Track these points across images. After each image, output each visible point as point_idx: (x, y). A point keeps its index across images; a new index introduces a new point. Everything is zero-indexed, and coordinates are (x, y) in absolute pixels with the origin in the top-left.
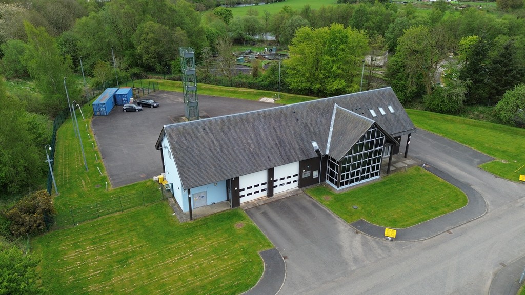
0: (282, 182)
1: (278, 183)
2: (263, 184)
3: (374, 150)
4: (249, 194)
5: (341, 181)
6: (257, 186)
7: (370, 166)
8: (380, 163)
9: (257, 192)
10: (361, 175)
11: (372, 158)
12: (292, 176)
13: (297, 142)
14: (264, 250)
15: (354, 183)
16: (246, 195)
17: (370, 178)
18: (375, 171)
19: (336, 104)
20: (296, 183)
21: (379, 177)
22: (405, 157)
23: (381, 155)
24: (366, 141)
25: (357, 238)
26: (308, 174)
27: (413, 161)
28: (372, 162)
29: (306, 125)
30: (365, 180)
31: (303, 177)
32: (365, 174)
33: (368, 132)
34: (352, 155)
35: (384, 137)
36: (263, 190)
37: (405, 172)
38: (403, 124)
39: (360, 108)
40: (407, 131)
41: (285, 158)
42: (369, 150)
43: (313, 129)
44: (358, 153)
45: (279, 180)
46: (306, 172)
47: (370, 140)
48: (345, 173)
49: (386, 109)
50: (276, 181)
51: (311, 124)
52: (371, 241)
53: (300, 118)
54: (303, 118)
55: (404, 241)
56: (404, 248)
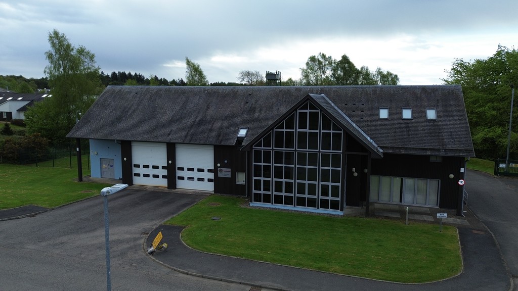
0: (191, 174)
1: (185, 174)
2: (163, 168)
3: (319, 152)
4: (146, 176)
5: (254, 191)
6: (155, 167)
7: (316, 183)
8: (339, 184)
9: (156, 176)
10: (297, 195)
11: (317, 167)
12: (206, 171)
13: (222, 124)
14: (39, 205)
15: (283, 205)
16: (142, 175)
17: (318, 208)
18: (330, 198)
19: (323, 95)
20: (212, 184)
21: (341, 213)
22: (459, 214)
23: (340, 169)
24: (298, 130)
25: (128, 236)
26: (227, 173)
27: (465, 222)
28: (319, 175)
29: (253, 110)
30: (306, 207)
31: (219, 176)
32: (306, 196)
33: (299, 113)
34: (271, 148)
35: (342, 132)
36: (164, 177)
37: (407, 224)
38: (443, 139)
39: (363, 104)
40: (445, 151)
41: (189, 137)
42: (307, 150)
43: (259, 116)
44: (284, 149)
45: (186, 169)
46: (224, 169)
47: (307, 130)
48: (262, 179)
49: (419, 113)
50: (182, 169)
51: (261, 110)
52: (132, 244)
53: (253, 101)
54: (256, 102)
55: (157, 261)
56: (134, 265)
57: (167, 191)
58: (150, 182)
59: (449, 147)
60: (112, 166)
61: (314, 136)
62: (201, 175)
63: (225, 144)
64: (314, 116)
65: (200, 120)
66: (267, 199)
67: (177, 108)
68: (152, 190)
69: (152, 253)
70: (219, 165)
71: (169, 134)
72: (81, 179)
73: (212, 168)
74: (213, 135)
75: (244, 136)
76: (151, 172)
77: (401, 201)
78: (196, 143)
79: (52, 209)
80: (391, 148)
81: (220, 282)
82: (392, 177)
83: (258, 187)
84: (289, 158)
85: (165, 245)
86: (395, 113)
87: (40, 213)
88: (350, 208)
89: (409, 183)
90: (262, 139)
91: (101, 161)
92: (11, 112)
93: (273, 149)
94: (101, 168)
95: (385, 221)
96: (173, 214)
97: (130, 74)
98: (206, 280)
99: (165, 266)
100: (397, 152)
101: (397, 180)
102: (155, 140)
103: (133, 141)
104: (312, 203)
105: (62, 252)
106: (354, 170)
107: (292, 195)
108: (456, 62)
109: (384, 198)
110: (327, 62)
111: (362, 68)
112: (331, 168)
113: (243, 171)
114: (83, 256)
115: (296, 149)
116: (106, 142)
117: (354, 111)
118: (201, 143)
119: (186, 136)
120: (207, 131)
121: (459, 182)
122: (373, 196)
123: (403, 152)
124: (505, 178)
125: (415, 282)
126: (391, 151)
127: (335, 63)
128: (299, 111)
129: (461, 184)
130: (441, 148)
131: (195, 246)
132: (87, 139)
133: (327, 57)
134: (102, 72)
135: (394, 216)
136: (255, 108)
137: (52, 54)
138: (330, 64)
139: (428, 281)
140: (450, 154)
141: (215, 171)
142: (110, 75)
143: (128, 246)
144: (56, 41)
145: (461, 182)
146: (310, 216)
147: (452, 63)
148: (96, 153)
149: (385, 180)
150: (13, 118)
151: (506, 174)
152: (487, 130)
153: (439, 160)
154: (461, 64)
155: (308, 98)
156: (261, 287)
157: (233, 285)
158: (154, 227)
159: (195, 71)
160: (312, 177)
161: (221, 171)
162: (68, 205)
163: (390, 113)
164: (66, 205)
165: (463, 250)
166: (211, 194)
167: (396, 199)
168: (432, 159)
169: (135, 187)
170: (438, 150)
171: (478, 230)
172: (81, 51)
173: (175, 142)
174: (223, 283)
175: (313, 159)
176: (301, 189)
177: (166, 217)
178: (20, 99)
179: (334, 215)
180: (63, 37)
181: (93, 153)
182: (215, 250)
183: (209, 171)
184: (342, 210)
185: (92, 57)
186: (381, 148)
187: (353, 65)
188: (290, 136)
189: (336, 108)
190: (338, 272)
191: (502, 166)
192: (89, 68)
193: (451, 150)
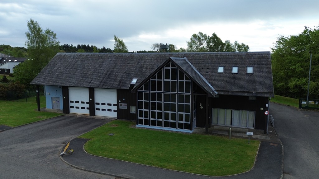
0: (103, 107)
1: (100, 107)
2: (87, 103)
3: (177, 93)
4: (77, 108)
5: (139, 118)
6: (83, 103)
7: (176, 113)
8: (190, 114)
9: (83, 108)
10: (165, 120)
11: (176, 103)
12: (112, 105)
13: (123, 76)
14: (7, 125)
15: (156, 126)
16: (75, 107)
17: (177, 128)
18: (184, 122)
19: (185, 58)
20: (116, 113)
21: (191, 132)
22: (265, 133)
23: (190, 104)
24: (165, 80)
25: (53, 145)
26: (125, 106)
27: (268, 138)
28: (177, 108)
29: (142, 67)
30: (170, 128)
31: (120, 108)
32: (170, 121)
33: (165, 69)
34: (149, 91)
35: (191, 81)
36: (87, 108)
37: (230, 139)
38: (255, 86)
39: (209, 64)
40: (256, 93)
41: (102, 84)
42: (170, 92)
43: (145, 71)
44: (156, 91)
45: (100, 104)
46: (122, 104)
47: (170, 80)
48: (143, 110)
49: (243, 69)
50: (98, 104)
51: (147, 67)
52: (53, 150)
53: (143, 62)
54: (145, 62)
55: (63, 160)
56: (48, 162)
57: (89, 117)
58: (80, 112)
59: (259, 91)
60: (58, 102)
61: (174, 84)
62: (109, 107)
63: (123, 89)
64: (174, 71)
65: (110, 74)
66: (146, 122)
67: (97, 66)
68: (80, 117)
69: (62, 156)
70: (120, 101)
71: (90, 82)
72: (39, 109)
73: (116, 103)
74: (117, 83)
75: (135, 83)
76: (80, 105)
77: (231, 125)
78: (106, 88)
79: (14, 128)
80: (223, 91)
81: (96, 174)
82: (226, 110)
83: (141, 116)
84: (160, 97)
85: (72, 151)
86: (228, 69)
87: (6, 130)
88: (198, 129)
89: (236, 113)
90: (143, 85)
91: (52, 98)
92: (9, 69)
93: (149, 92)
94: (52, 103)
95: (217, 137)
96: (86, 131)
97: (88, 46)
98: (88, 173)
99: (67, 164)
100: (226, 93)
101: (229, 112)
102: (81, 86)
103: (69, 86)
104: (173, 125)
105: (8, 154)
106: (201, 105)
107: (161, 120)
108: (280, 37)
109: (221, 122)
110: (204, 38)
111: (226, 42)
112: (184, 104)
113: (134, 105)
114: (20, 157)
115: (163, 91)
116: (54, 87)
117: (203, 68)
118: (108, 88)
119: (100, 83)
120: (113, 81)
121: (265, 113)
122: (214, 121)
123: (230, 93)
124: (306, 110)
125: (218, 175)
126: (222, 93)
127: (209, 38)
128: (165, 68)
129: (266, 114)
130: (254, 91)
131: (90, 152)
132: (43, 85)
133: (204, 34)
134: (72, 45)
135: (224, 134)
136: (143, 66)
137: (29, 34)
138: (206, 39)
139: (226, 175)
140: (259, 95)
141: (117, 105)
142: (76, 46)
143: (51, 151)
144: (31, 26)
145: (267, 113)
146: (171, 133)
147: (277, 38)
148: (49, 94)
149: (222, 111)
150: (11, 73)
151: (307, 108)
152: (297, 80)
153: (254, 99)
154: (283, 38)
155: (170, 60)
156: (121, 177)
157: (104, 176)
158: (71, 139)
159: (121, 43)
160: (173, 109)
161: (121, 105)
162: (25, 125)
163: (224, 70)
164: (23, 125)
165: (258, 155)
166: (115, 119)
167: (228, 123)
168: (250, 98)
169: (70, 115)
170: (252, 93)
171: (274, 143)
172: (48, 32)
173: (94, 87)
174: (98, 175)
175: (173, 98)
176: (167, 117)
177: (81, 133)
178: (15, 61)
179: (186, 133)
180: (36, 23)
181: (47, 94)
182: (101, 154)
183: (114, 105)
184: (191, 130)
185: (54, 36)
186: (217, 91)
187: (220, 40)
188: (160, 83)
189: (192, 66)
190: (172, 169)
191: (304, 103)
192: (52, 42)
193: (259, 93)
